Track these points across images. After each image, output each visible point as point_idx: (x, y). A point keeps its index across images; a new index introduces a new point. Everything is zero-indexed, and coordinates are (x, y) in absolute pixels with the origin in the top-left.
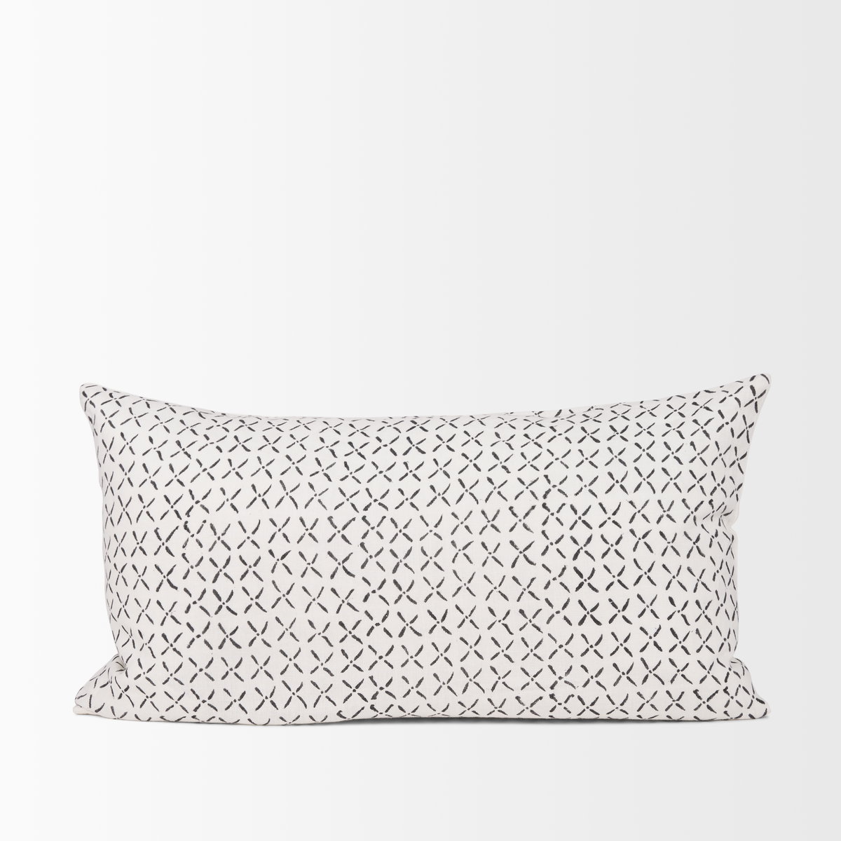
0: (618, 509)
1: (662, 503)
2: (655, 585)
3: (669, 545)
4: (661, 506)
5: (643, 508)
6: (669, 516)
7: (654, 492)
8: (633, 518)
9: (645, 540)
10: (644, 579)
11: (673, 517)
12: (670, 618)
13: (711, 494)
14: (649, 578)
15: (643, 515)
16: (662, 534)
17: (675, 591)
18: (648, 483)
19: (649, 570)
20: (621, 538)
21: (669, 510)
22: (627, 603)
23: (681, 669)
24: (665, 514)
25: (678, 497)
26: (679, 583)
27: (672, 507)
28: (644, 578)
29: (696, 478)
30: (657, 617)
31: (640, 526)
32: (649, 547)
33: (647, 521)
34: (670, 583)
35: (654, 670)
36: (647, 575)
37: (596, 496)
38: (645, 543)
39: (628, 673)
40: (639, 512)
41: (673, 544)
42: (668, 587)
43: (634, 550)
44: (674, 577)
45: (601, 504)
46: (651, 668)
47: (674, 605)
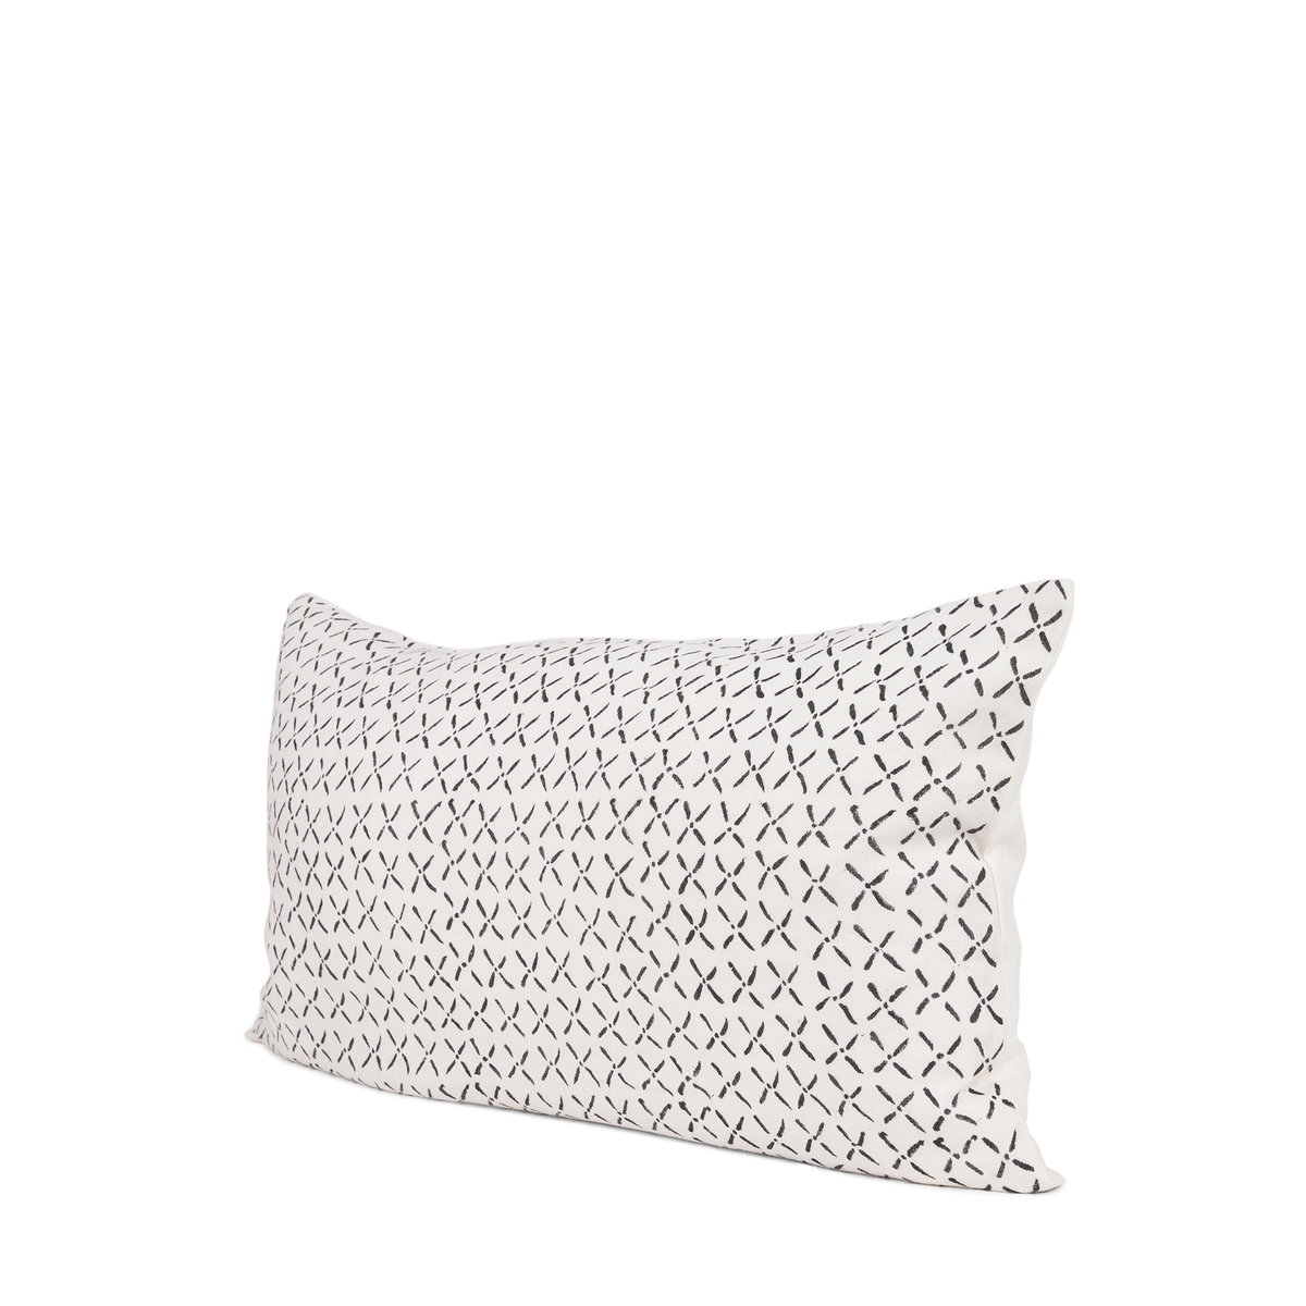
0: (745, 814)
1: (814, 811)
2: (795, 949)
3: (816, 885)
4: (811, 815)
5: (780, 816)
6: (819, 834)
7: (805, 791)
8: (763, 831)
9: (777, 872)
10: (777, 937)
11: (827, 838)
12: (820, 1007)
13: (916, 798)
14: (783, 935)
15: (779, 829)
16: (803, 864)
17: (829, 963)
18: (799, 774)
19: (784, 924)
20: (742, 864)
21: (822, 824)
22: (754, 972)
23: (850, 1094)
24: (814, 831)
25: (843, 802)
26: (837, 950)
27: (829, 819)
28: (777, 935)
29: (884, 769)
30: (800, 1003)
31: (772, 847)
32: (782, 884)
33: (784, 840)
34: (819, 949)
35: (810, 1087)
36: (779, 931)
37: (720, 790)
38: (777, 877)
39: (775, 1085)
40: (774, 823)
41: (822, 884)
42: (816, 956)
43: (760, 886)
44: (827, 940)
45: (723, 805)
46: (805, 1084)
47: (827, 988)
